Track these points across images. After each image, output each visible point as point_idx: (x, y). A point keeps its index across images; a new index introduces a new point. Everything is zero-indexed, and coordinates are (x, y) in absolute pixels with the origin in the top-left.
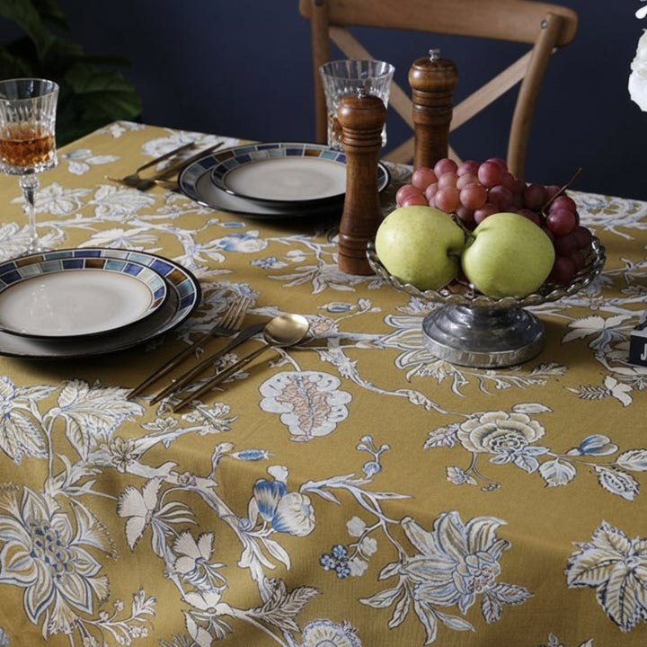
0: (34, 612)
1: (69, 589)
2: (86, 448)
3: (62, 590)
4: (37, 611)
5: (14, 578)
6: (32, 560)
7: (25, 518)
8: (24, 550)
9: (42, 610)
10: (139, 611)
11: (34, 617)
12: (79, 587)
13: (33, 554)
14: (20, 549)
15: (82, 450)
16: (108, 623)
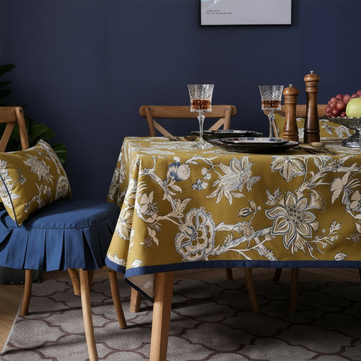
0: (287, 244)
1: (302, 230)
2: (322, 166)
3: (299, 231)
4: (288, 244)
5: (279, 233)
6: (287, 222)
7: (287, 205)
8: (284, 219)
9: (290, 243)
10: (333, 230)
11: (287, 247)
12: (307, 229)
13: (288, 220)
14: (283, 219)
15: (320, 167)
16: (319, 240)
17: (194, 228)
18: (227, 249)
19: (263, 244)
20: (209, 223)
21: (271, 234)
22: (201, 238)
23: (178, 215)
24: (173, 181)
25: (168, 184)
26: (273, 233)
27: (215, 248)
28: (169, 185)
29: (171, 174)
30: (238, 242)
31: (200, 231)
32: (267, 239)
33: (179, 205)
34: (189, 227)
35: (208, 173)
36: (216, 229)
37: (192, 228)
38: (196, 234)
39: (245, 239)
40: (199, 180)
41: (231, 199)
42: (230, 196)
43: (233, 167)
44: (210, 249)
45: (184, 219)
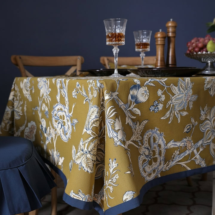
17: (149, 148)
18: (174, 163)
19: (199, 154)
20: (161, 142)
21: (203, 145)
22: (155, 157)
23: (137, 138)
24: (133, 104)
25: (129, 107)
26: (204, 144)
27: (165, 164)
28: (130, 109)
29: (132, 97)
30: (183, 156)
31: (154, 150)
32: (201, 150)
33: (138, 128)
34: (146, 148)
35: (163, 94)
36: (166, 147)
37: (148, 148)
38: (151, 154)
39: (188, 153)
40: (156, 102)
41: (180, 118)
42: (179, 115)
43: (180, 87)
44: (162, 165)
45: (142, 141)
